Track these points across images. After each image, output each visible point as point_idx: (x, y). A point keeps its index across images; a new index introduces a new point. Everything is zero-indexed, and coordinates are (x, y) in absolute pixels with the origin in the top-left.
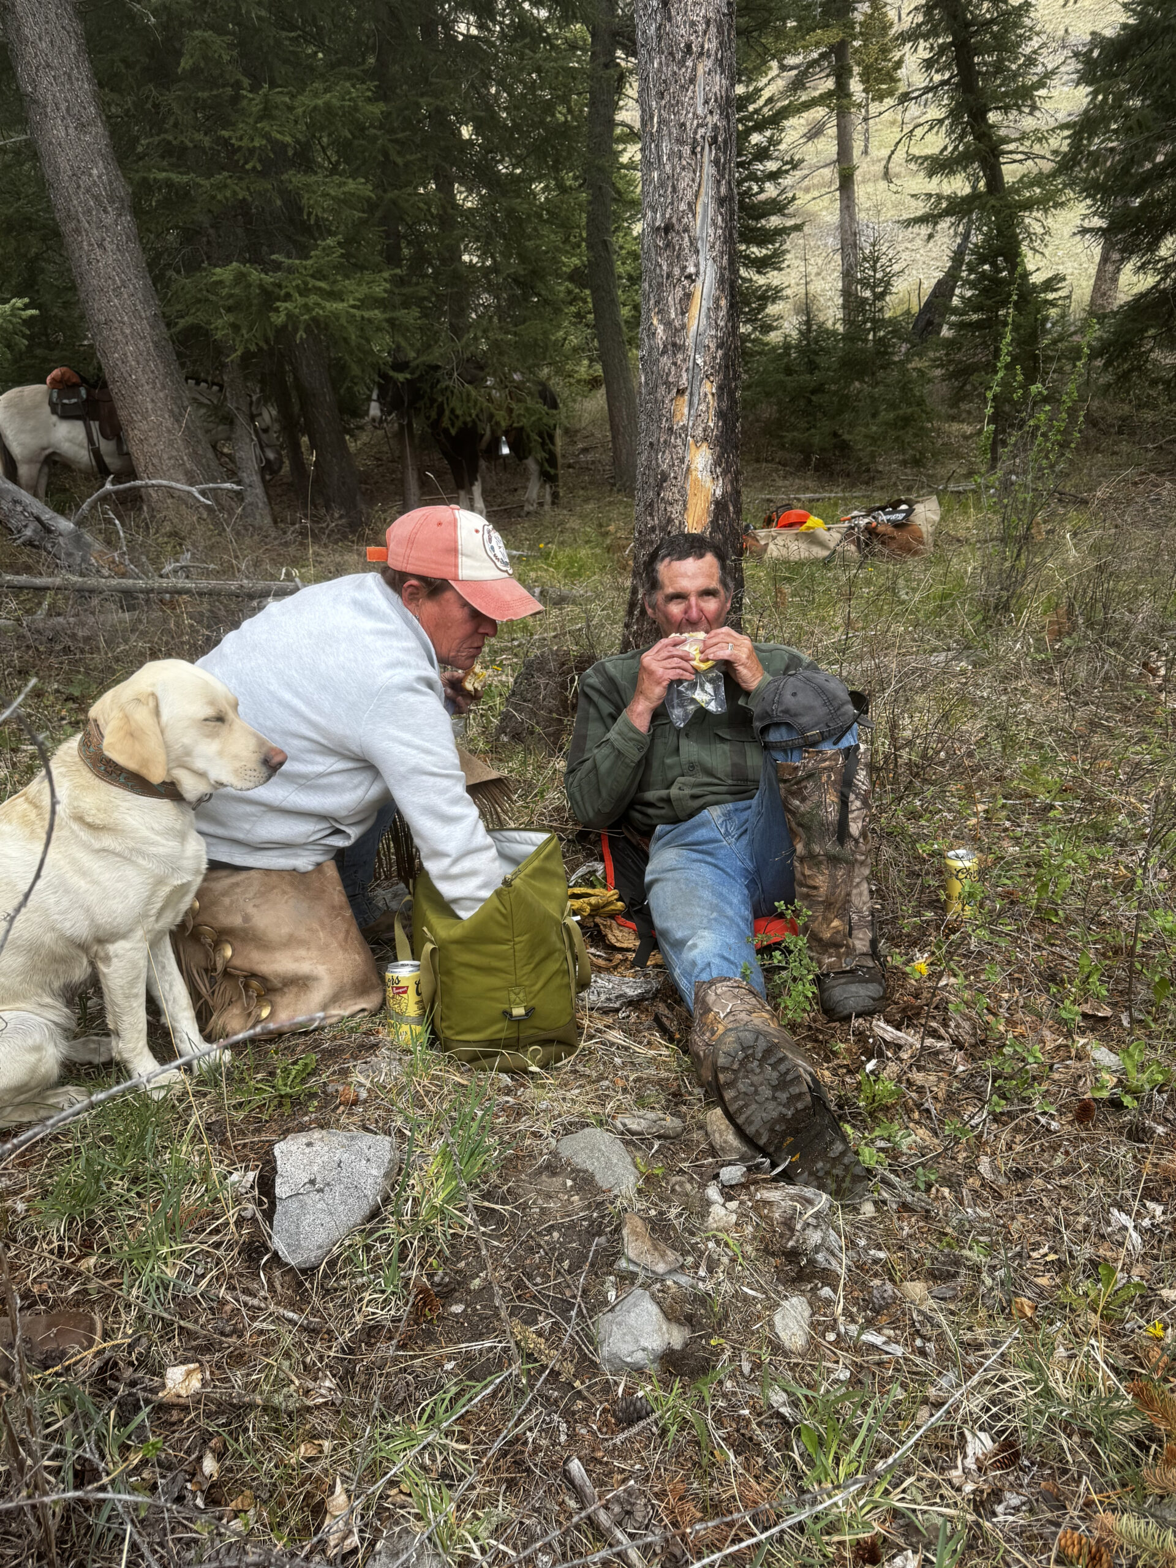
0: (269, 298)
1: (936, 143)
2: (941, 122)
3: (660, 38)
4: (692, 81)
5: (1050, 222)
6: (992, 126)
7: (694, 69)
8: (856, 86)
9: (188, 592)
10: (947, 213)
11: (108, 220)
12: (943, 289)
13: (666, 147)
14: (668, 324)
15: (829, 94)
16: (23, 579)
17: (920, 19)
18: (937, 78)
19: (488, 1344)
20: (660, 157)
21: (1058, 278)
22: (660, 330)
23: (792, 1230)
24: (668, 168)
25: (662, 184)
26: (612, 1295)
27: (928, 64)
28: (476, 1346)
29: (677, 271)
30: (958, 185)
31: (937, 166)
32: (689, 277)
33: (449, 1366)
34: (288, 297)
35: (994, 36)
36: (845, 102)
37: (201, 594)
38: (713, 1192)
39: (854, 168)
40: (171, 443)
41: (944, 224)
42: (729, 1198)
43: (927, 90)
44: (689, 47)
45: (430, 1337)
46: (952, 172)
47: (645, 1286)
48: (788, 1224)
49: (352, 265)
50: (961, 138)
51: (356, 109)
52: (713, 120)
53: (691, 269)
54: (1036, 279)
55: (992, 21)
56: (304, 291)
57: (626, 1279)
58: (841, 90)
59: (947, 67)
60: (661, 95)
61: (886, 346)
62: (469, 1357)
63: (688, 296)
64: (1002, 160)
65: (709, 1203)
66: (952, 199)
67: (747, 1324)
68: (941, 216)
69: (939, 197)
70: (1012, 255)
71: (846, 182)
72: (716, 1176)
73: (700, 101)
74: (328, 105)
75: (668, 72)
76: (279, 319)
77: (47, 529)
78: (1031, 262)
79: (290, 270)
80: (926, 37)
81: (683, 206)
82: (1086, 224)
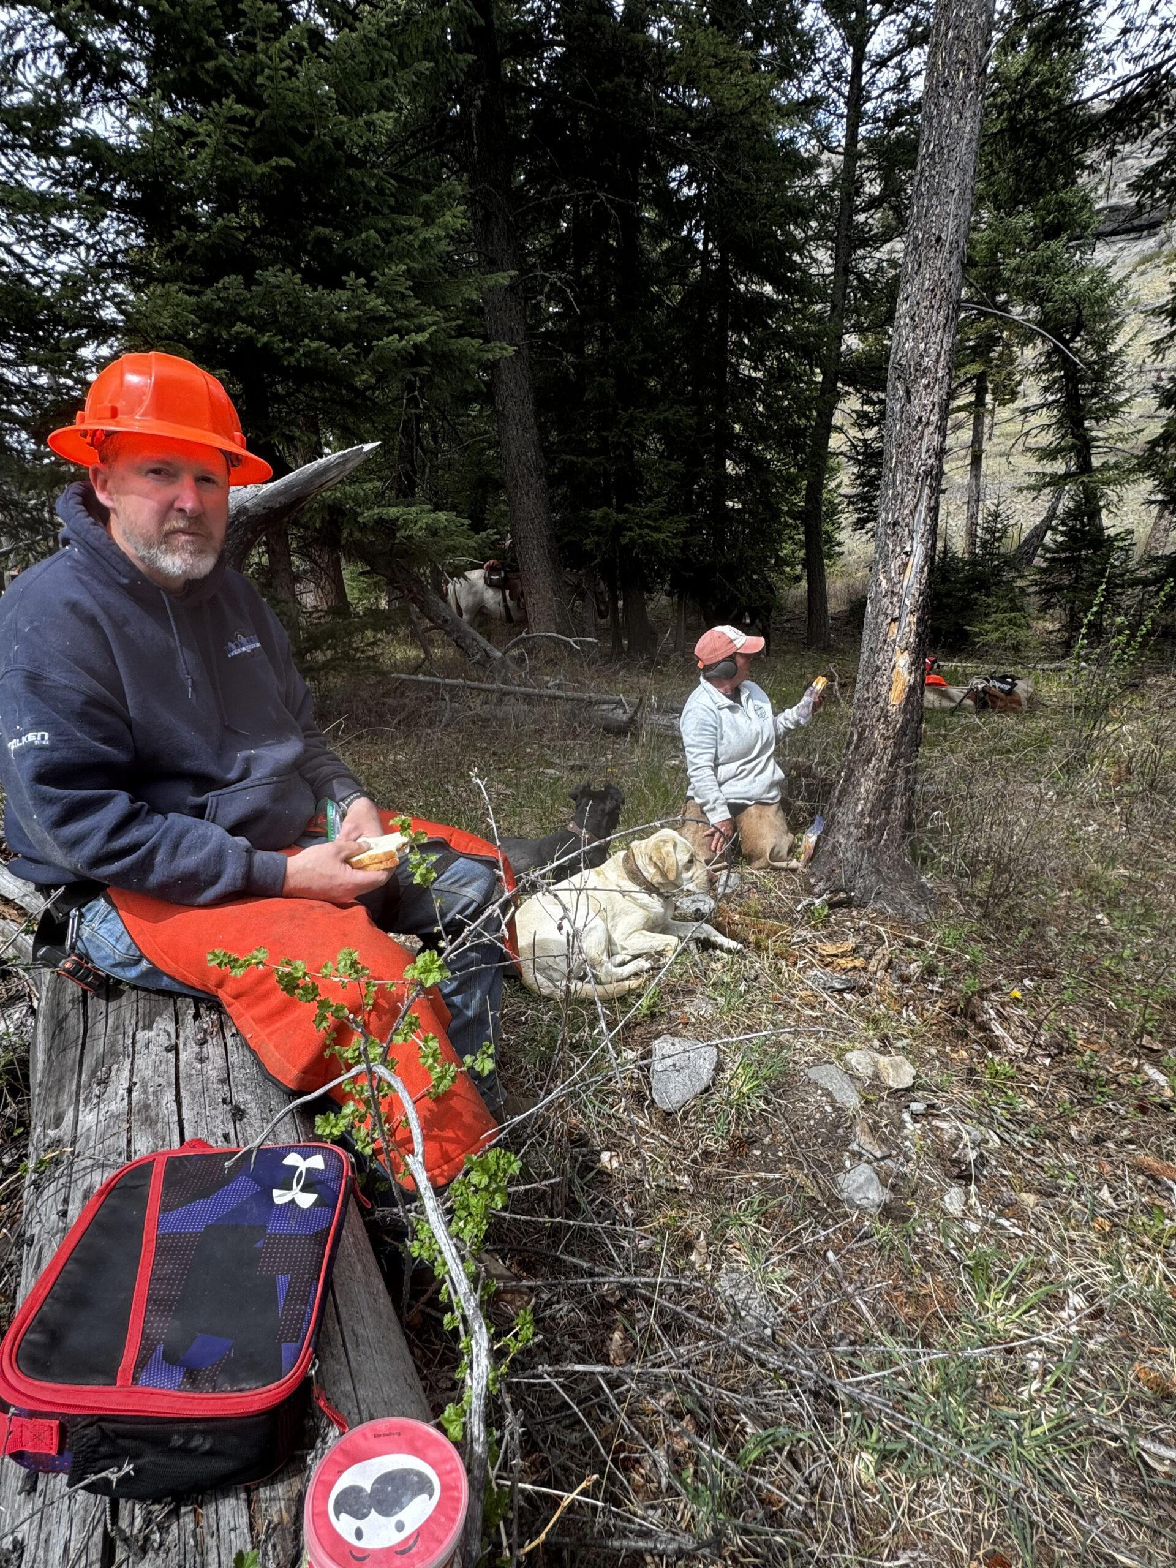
0: (619, 528)
1: (1046, 439)
2: (1049, 426)
3: (902, 413)
4: (921, 439)
5: (1124, 493)
6: (1086, 430)
7: (923, 432)
8: (988, 398)
9: (561, 698)
10: (1049, 484)
11: (533, 481)
12: (1038, 533)
13: (899, 477)
14: (890, 580)
15: (970, 404)
16: (476, 684)
17: (1043, 360)
18: (1051, 398)
19: (777, 1176)
20: (894, 482)
21: (1129, 532)
22: (884, 582)
23: (957, 1148)
24: (899, 489)
25: (895, 498)
26: (848, 1164)
27: (1046, 389)
28: (771, 1176)
29: (898, 549)
30: (1059, 467)
31: (1049, 454)
32: (906, 553)
33: (755, 1184)
34: (631, 529)
35: (1094, 372)
36: (981, 409)
37: (567, 700)
38: (906, 1117)
39: (982, 451)
40: (550, 607)
41: (1047, 491)
42: (916, 1121)
43: (1042, 406)
44: (920, 418)
45: (742, 1166)
46: (1055, 459)
47: (869, 1162)
48: (954, 1143)
49: (669, 512)
50: (1063, 437)
51: (681, 421)
52: (929, 462)
53: (908, 549)
54: (1112, 532)
55: (1095, 362)
56: (641, 526)
57: (857, 1156)
58: (980, 402)
59: (1059, 390)
60: (900, 446)
61: (999, 571)
62: (767, 1181)
63: (906, 565)
64: (1094, 451)
65: (903, 1122)
66: (1053, 476)
67: (928, 1197)
68: (1044, 486)
69: (1044, 474)
70: (1095, 514)
71: (976, 461)
72: (908, 1107)
73: (924, 450)
74: (666, 419)
75: (905, 433)
76: (624, 541)
77: (488, 656)
78: (1106, 519)
79: (633, 513)
80: (1045, 372)
81: (906, 512)
82: (1153, 498)
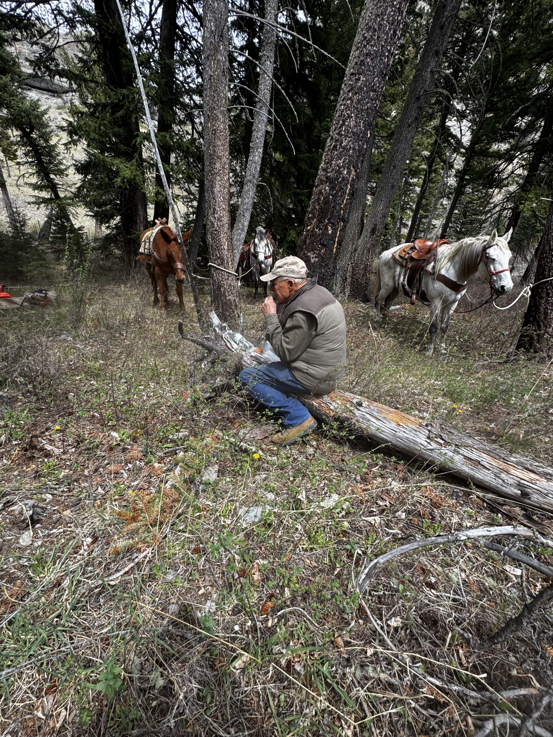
1: (34, 180)
2: (34, 174)
5: (77, 210)
6: (52, 179)
12: (47, 226)
17: (20, 139)
18: (30, 160)
21: (83, 227)
27: (26, 155)
30: (45, 195)
35: (47, 152)
39: (5, 181)
41: (42, 206)
43: (27, 163)
46: (42, 190)
50: (42, 180)
55: (45, 147)
59: (32, 157)
61: (29, 241)
64: (58, 189)
68: (40, 203)
70: (67, 219)
71: (3, 186)
78: (74, 221)
80: (22, 145)
82: (88, 213)
